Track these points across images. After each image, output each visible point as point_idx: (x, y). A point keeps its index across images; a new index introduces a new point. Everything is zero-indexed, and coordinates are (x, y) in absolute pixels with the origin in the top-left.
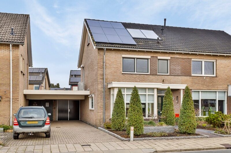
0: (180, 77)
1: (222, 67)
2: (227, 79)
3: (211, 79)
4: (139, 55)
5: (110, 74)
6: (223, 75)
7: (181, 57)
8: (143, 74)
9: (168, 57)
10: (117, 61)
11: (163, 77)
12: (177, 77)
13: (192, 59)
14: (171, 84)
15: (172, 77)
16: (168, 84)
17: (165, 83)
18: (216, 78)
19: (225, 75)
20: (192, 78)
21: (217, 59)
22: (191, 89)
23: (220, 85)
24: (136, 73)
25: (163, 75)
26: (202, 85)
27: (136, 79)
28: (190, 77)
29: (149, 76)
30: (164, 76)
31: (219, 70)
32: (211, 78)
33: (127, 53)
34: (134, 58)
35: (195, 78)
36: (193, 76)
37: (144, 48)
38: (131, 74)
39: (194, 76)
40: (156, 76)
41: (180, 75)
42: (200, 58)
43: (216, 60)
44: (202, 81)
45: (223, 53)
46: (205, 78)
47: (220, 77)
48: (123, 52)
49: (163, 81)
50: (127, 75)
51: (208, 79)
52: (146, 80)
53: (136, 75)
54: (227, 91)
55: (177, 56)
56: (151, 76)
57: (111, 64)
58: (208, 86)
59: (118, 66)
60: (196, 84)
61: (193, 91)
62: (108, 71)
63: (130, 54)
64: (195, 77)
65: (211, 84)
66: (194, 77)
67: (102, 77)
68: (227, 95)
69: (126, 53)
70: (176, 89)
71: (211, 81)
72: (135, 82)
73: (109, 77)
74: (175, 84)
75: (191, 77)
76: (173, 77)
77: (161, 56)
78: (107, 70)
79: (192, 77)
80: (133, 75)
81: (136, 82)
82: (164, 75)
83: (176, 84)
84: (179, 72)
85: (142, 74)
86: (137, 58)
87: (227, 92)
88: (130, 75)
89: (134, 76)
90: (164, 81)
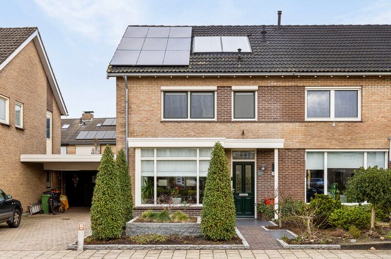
0: (278, 124)
1: (375, 101)
2: (388, 125)
3: (349, 126)
4: (193, 85)
5: (139, 122)
6: (378, 117)
7: (280, 84)
8: (202, 122)
9: (253, 85)
10: (151, 98)
11: (244, 126)
12: (272, 124)
13: (306, 88)
14: (259, 138)
15: (261, 124)
16: (253, 138)
17: (247, 138)
18: (361, 124)
19: (382, 117)
20: (306, 126)
21: (363, 83)
22: (305, 149)
23: (370, 139)
24: (189, 119)
25: (242, 122)
26: (327, 139)
27: (188, 131)
28: (300, 124)
29: (214, 124)
30: (244, 124)
31: (367, 106)
32: (350, 124)
33: (171, 83)
34: (186, 92)
35: (312, 126)
36: (306, 122)
37: (200, 72)
38: (177, 122)
39: (310, 122)
40: (229, 124)
41: (279, 119)
42: (323, 84)
43: (362, 86)
44: (328, 131)
45: (374, 71)
46: (334, 124)
47: (371, 122)
48: (164, 82)
49: (243, 133)
50: (170, 124)
51: (341, 128)
52: (209, 132)
53: (188, 124)
54: (388, 150)
55: (273, 83)
56: (218, 124)
57: (141, 105)
58: (341, 141)
59: (153, 107)
60: (315, 137)
61: (308, 152)
62: (135, 118)
63: (175, 85)
64: (312, 124)
65: (349, 138)
66: (309, 124)
67: (123, 130)
68: (389, 158)
69: (168, 82)
70: (265, 149)
71: (350, 131)
72: (186, 137)
73: (136, 128)
74: (268, 138)
75: (303, 124)
76: (263, 124)
77: (238, 85)
78: (133, 116)
79: (306, 124)
80: (182, 124)
81: (188, 136)
82: (245, 122)
83: (271, 138)
84: (278, 115)
85: (199, 122)
86: (192, 92)
87: (389, 152)
88: (177, 124)
89: (185, 125)
90: (245, 133)
